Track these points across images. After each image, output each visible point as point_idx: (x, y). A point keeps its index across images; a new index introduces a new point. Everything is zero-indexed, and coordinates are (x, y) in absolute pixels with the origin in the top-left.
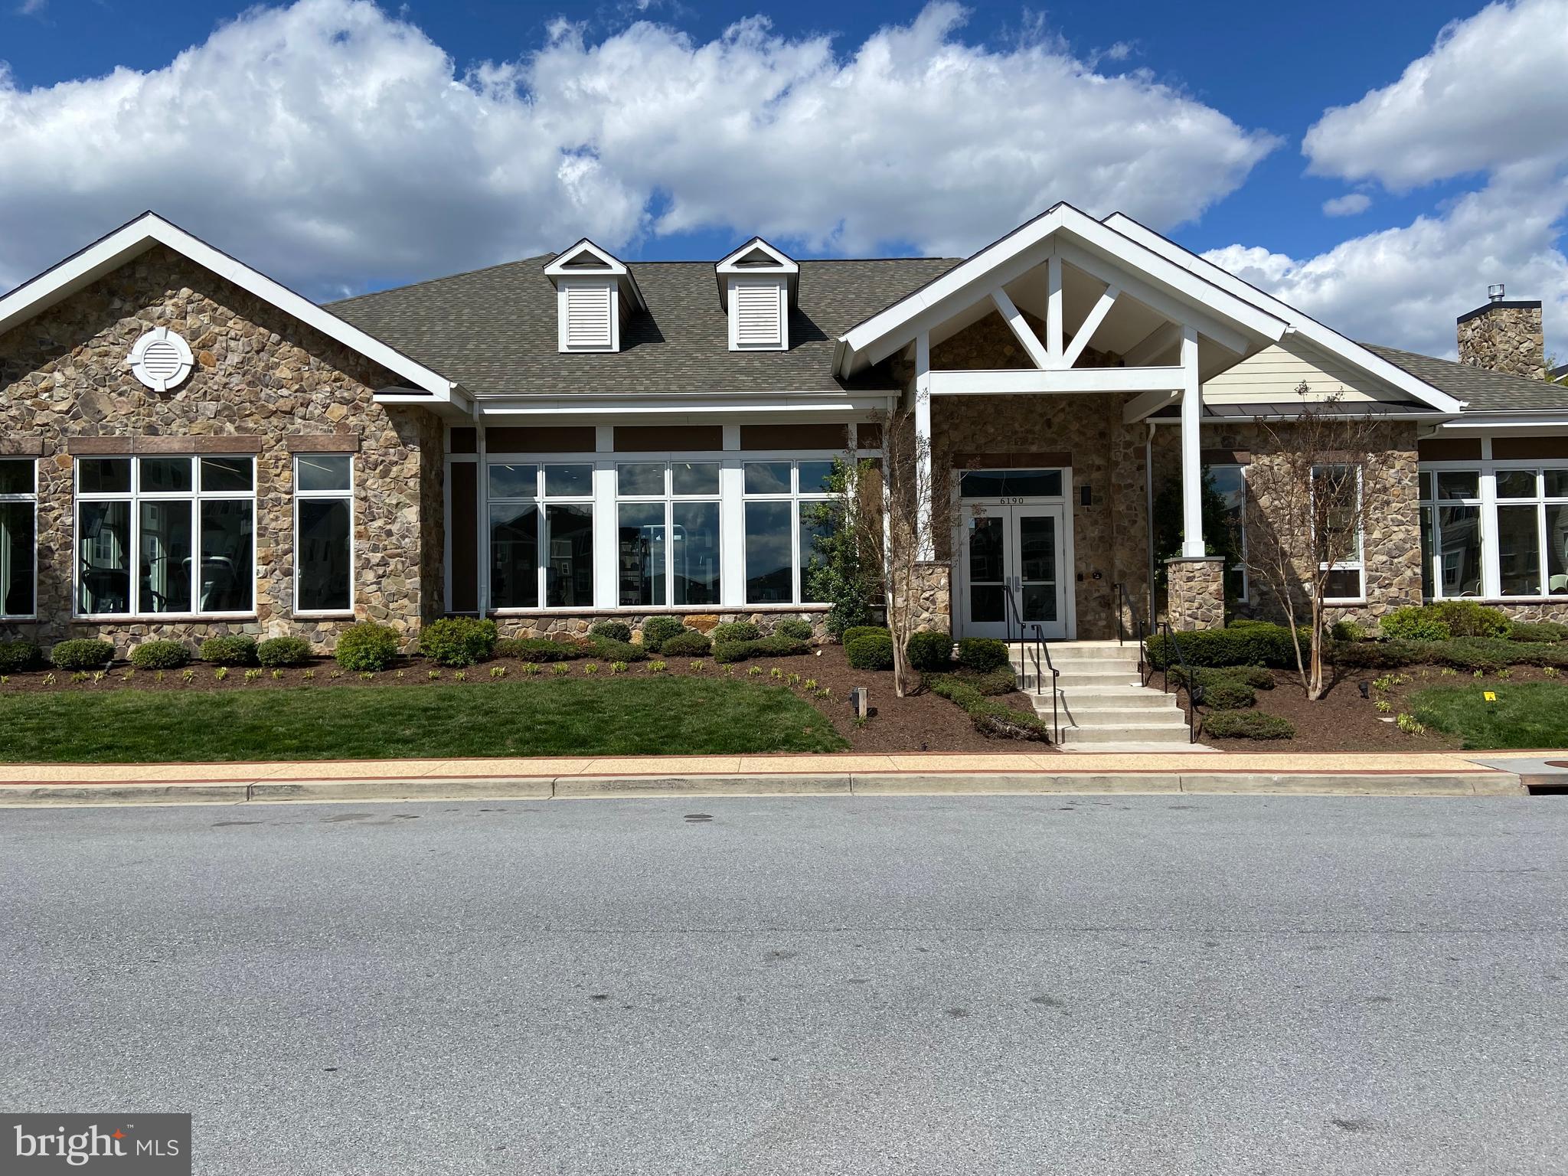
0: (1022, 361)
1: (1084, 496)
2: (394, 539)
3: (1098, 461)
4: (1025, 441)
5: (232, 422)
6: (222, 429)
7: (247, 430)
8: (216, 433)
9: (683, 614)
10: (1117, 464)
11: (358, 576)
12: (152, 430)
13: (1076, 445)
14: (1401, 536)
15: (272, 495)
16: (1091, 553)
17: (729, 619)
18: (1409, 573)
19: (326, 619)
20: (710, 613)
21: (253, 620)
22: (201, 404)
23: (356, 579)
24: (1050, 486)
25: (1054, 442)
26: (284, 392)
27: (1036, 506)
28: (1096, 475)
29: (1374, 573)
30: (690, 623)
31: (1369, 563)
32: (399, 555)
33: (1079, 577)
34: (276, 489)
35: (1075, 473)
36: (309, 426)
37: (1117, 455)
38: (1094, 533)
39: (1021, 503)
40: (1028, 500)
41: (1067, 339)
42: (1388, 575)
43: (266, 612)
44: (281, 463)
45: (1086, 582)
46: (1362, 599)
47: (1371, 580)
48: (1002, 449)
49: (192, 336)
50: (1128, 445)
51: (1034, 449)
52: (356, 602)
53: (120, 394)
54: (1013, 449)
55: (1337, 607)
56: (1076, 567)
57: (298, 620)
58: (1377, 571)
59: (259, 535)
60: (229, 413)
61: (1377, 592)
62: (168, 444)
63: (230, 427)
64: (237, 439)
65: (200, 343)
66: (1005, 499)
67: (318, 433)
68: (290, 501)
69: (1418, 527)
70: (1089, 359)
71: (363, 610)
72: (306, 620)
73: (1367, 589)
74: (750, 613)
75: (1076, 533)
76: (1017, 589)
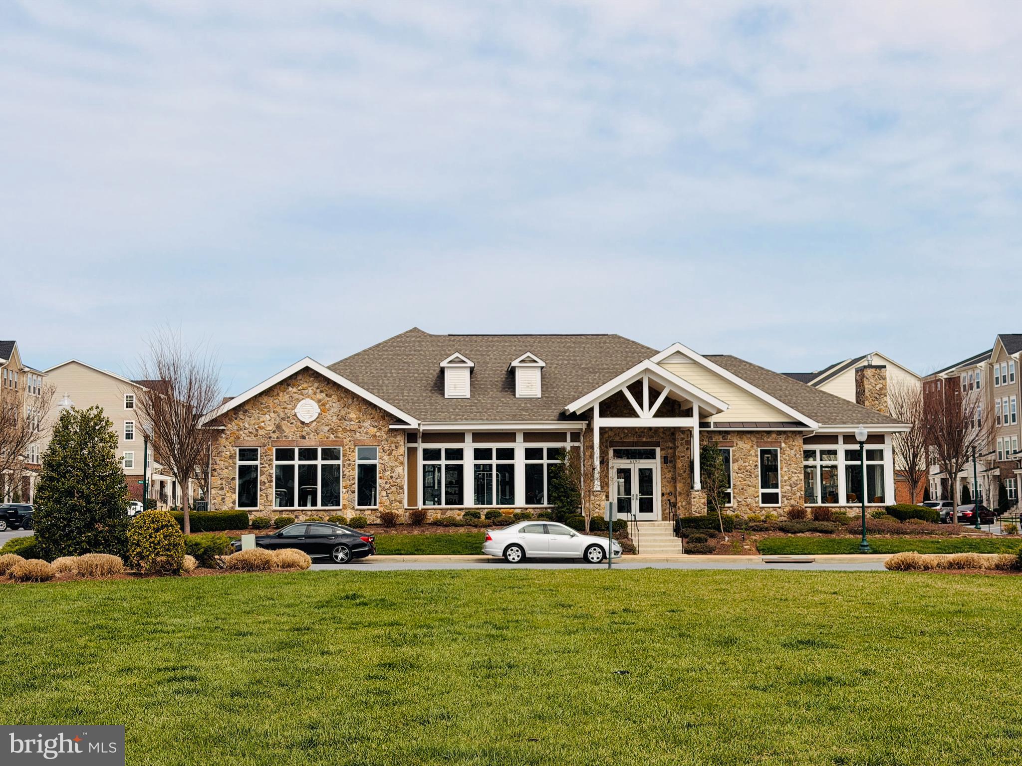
1: (665, 460)
2: (394, 479)
3: (671, 445)
4: (640, 436)
5: (333, 434)
6: (329, 437)
7: (339, 437)
8: (327, 438)
9: (500, 509)
10: (678, 447)
11: (380, 493)
12: (303, 437)
13: (662, 438)
14: (796, 478)
15: (348, 462)
16: (667, 484)
17: (518, 511)
18: (799, 494)
19: (368, 510)
20: (510, 508)
21: (340, 510)
22: (322, 427)
23: (379, 495)
24: (651, 455)
25: (653, 437)
26: (352, 423)
27: (645, 464)
28: (670, 451)
30: (503, 513)
31: (783, 490)
32: (395, 485)
33: (663, 495)
34: (349, 460)
35: (662, 450)
36: (362, 436)
37: (678, 443)
38: (669, 475)
39: (639, 463)
40: (641, 461)
42: (790, 495)
43: (345, 507)
44: (351, 450)
45: (666, 496)
46: (779, 505)
47: (783, 497)
48: (631, 440)
49: (319, 401)
50: (683, 439)
51: (644, 439)
52: (380, 503)
53: (291, 424)
54: (636, 440)
55: (769, 508)
56: (662, 490)
57: (357, 510)
58: (785, 493)
59: (343, 478)
60: (332, 431)
61: (786, 502)
62: (308, 443)
63: (332, 436)
64: (335, 441)
65: (322, 404)
66: (632, 460)
67: (365, 438)
68: (355, 464)
71: (382, 506)
72: (361, 510)
73: (782, 500)
74: (527, 509)
75: (662, 475)
76: (637, 499)
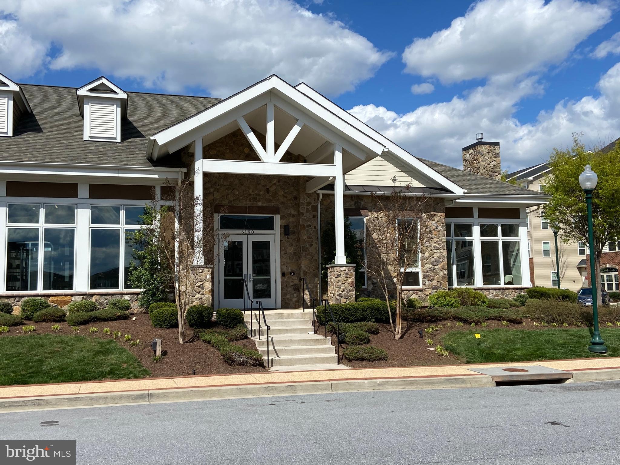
0: (253, 157)
1: (286, 230)
3: (293, 212)
4: (255, 199)
9: (49, 296)
10: (303, 214)
13: (282, 203)
14: (438, 255)
16: (289, 261)
17: (78, 299)
18: (441, 274)
20: (66, 295)
24: (268, 225)
25: (270, 201)
27: (260, 235)
28: (292, 219)
29: (426, 274)
30: (53, 302)
31: (424, 269)
33: (283, 274)
35: (281, 218)
37: (303, 209)
38: (291, 250)
39: (253, 234)
40: (256, 232)
41: (277, 147)
42: (432, 274)
45: (286, 277)
46: (420, 287)
47: (425, 277)
48: (243, 204)
50: (309, 204)
51: (260, 204)
54: (249, 203)
55: (409, 290)
56: (281, 269)
58: (427, 272)
61: (427, 283)
66: (244, 231)
69: (446, 251)
70: (288, 158)
73: (423, 281)
74: (92, 295)
75: (281, 250)
76: (250, 281)
